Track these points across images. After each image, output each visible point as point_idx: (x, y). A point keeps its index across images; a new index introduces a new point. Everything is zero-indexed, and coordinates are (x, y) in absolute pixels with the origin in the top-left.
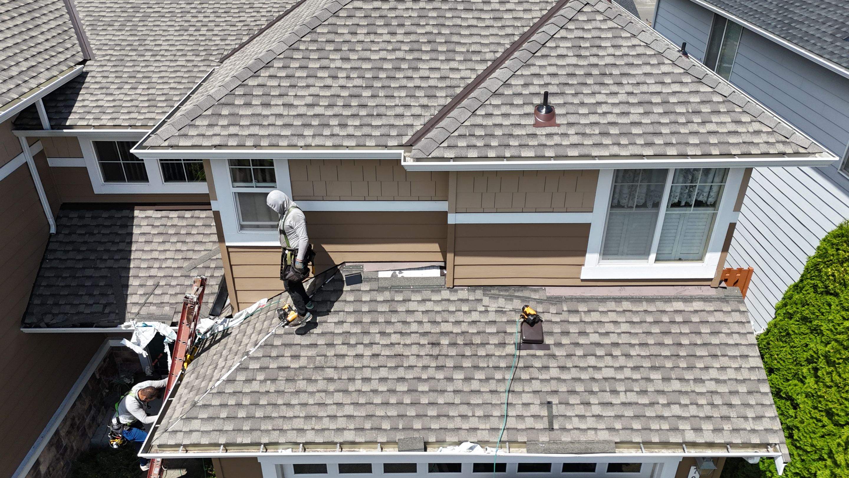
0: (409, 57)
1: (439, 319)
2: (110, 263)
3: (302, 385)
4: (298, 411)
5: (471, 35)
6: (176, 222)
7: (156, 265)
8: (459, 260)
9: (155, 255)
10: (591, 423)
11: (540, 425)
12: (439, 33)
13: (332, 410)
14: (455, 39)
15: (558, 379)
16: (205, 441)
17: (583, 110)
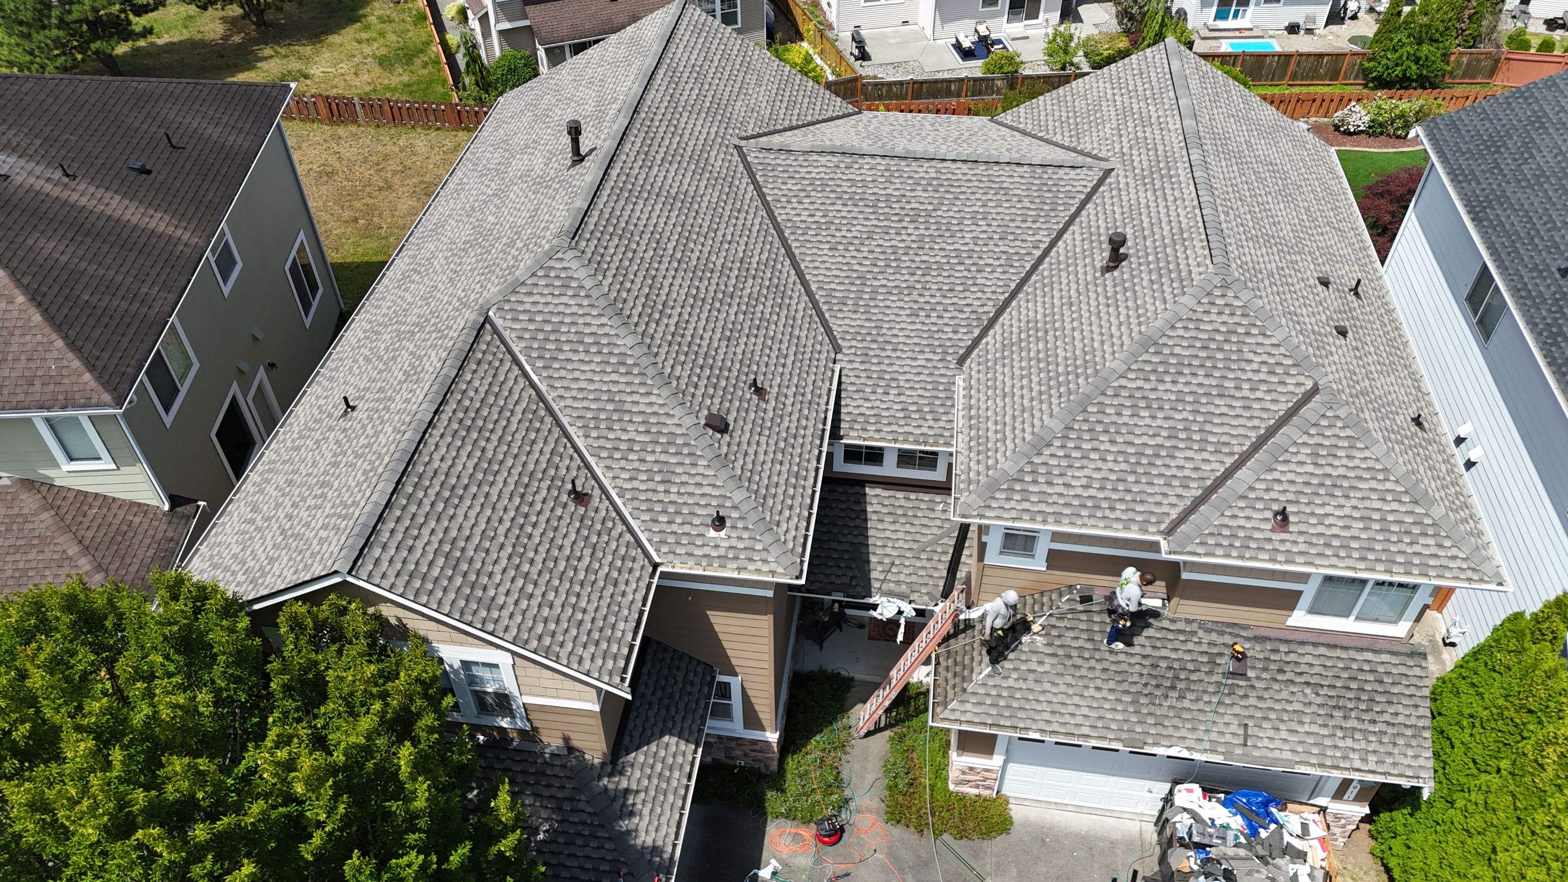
0: (1167, 444)
1: (1159, 645)
2: (850, 538)
3: (1047, 686)
4: (1044, 706)
5: (1223, 424)
6: (903, 502)
7: (890, 544)
8: (1182, 602)
9: (888, 534)
10: (1278, 744)
11: (1236, 741)
12: (1194, 421)
13: (1072, 709)
14: (1208, 427)
15: (1256, 707)
16: (976, 720)
17: (1313, 521)
